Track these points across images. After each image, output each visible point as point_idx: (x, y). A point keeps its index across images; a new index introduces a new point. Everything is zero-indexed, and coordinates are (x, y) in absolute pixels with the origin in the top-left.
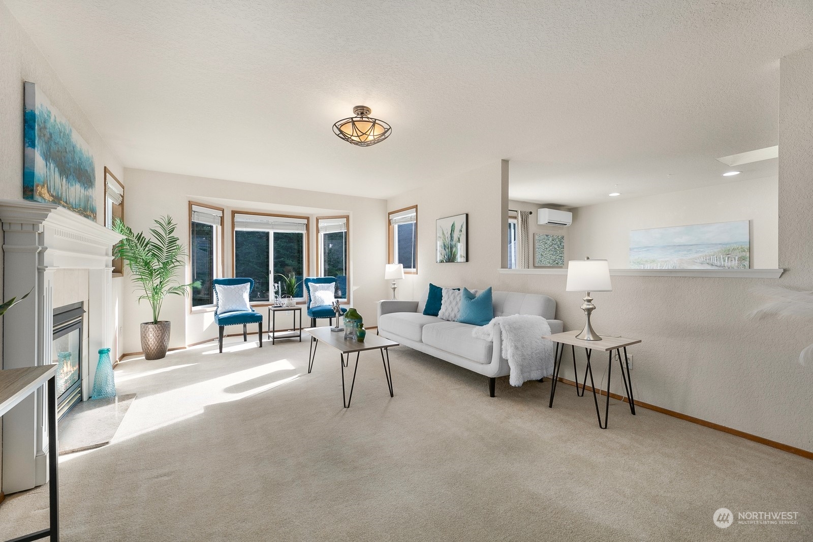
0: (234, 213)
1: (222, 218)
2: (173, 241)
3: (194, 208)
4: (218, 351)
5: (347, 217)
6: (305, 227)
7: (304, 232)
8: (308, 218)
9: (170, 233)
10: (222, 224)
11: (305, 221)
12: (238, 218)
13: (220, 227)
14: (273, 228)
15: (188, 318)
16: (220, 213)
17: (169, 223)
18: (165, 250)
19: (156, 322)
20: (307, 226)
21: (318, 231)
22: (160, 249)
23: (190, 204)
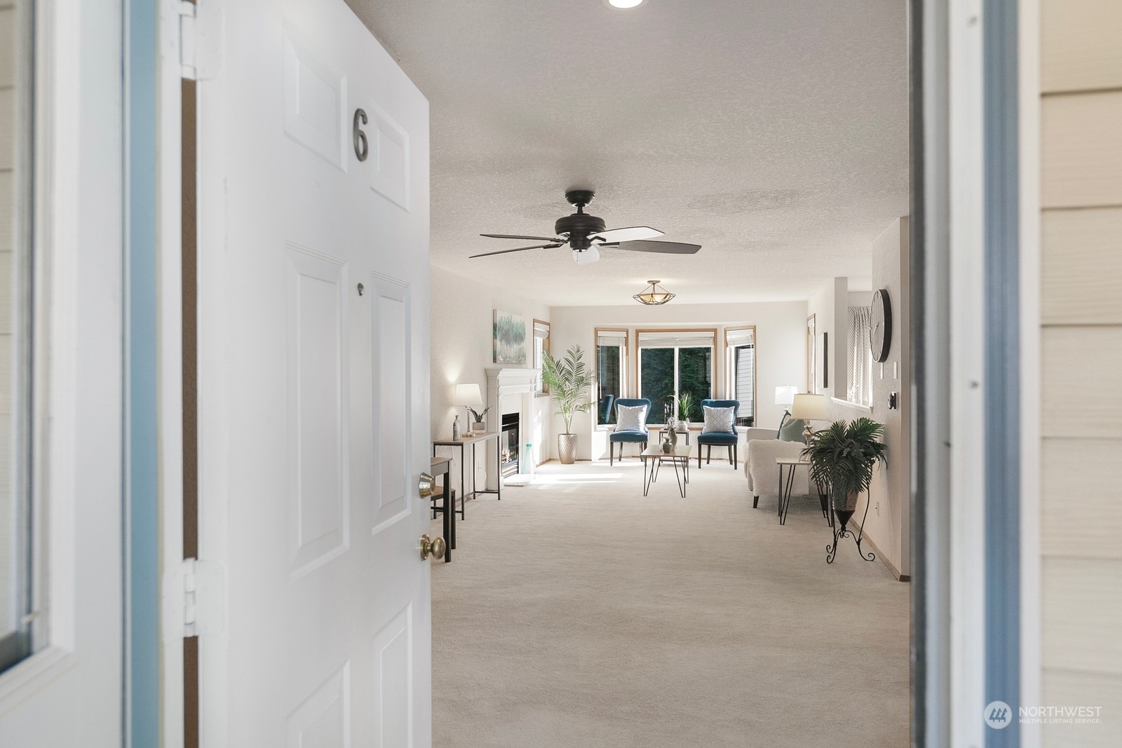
0: (638, 332)
1: (627, 339)
2: (580, 366)
3: (600, 334)
4: (610, 464)
5: (754, 329)
6: (712, 340)
7: (712, 347)
8: (715, 330)
9: (578, 360)
10: (627, 344)
11: (712, 334)
12: (642, 337)
13: (625, 348)
14: (676, 345)
15: (594, 434)
16: (624, 334)
17: (578, 351)
18: (574, 374)
19: (568, 434)
20: (715, 339)
21: (727, 345)
22: (570, 373)
23: (596, 331)
